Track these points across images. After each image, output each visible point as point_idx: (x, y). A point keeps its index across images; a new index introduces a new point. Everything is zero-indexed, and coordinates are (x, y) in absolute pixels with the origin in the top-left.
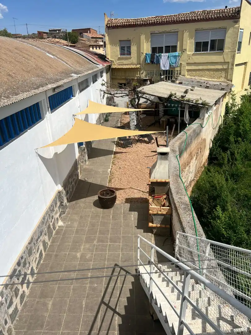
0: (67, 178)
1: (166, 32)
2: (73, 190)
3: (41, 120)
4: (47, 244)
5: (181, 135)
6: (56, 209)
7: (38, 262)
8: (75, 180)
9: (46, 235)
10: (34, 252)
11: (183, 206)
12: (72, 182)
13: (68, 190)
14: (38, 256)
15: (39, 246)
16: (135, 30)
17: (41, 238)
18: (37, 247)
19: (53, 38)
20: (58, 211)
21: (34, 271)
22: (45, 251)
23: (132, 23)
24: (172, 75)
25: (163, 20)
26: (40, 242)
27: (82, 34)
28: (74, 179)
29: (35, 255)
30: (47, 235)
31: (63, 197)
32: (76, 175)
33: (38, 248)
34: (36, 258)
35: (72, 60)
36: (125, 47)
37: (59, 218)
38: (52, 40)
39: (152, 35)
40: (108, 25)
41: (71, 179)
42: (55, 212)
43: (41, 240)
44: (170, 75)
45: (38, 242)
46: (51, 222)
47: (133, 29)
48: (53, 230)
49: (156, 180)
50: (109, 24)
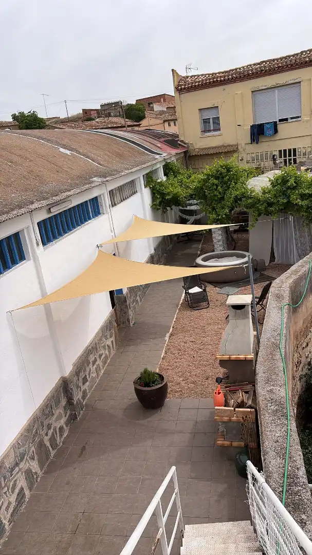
0: (83, 355)
1: (279, 85)
2: (98, 375)
3: (25, 261)
4: (35, 476)
5: (299, 266)
6: (59, 411)
7: (14, 511)
8: (104, 356)
9: (33, 459)
10: (5, 493)
11: (272, 407)
12: (95, 360)
13: (86, 376)
14: (13, 498)
15: (16, 480)
16: (224, 89)
17: (22, 465)
18: (12, 483)
19: (106, 116)
20: (64, 415)
21: (4, 527)
22: (30, 489)
23: (219, 79)
24: (296, 156)
25: (272, 67)
26: (18, 473)
27: (152, 105)
28: (100, 356)
29: (6, 498)
30: (35, 459)
31: (71, 389)
32: (107, 347)
33: (15, 485)
34: (10, 503)
35: (108, 153)
36: (209, 119)
37: (64, 426)
38: (103, 121)
39: (255, 93)
40: (180, 88)
41: (95, 355)
42: (55, 416)
43: (20, 470)
44: (292, 157)
45: (14, 472)
46: (47, 435)
47: (221, 88)
48: (51, 449)
49: (229, 356)
50: (181, 85)
